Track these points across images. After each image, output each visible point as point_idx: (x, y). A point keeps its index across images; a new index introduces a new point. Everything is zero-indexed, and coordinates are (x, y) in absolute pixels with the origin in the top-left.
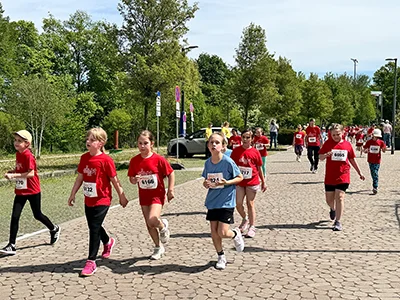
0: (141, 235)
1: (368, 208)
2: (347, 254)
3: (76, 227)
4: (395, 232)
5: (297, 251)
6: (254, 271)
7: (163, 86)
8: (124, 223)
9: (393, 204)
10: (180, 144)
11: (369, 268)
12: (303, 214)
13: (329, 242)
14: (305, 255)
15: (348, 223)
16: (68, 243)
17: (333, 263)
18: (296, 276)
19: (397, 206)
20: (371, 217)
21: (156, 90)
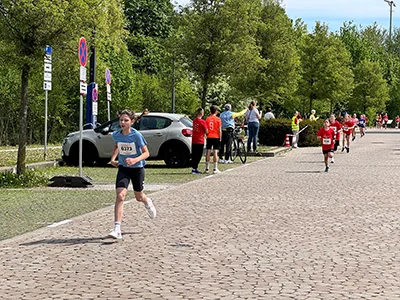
7: (57, 37)
12: (299, 270)
15: (375, 288)
21: (44, 44)
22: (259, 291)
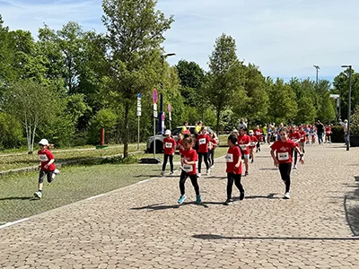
0: (112, 223)
1: (319, 199)
2: (296, 241)
3: (54, 216)
4: (341, 221)
5: (251, 238)
6: (210, 256)
7: (142, 89)
8: (99, 212)
9: (342, 195)
10: (157, 141)
11: (313, 254)
13: (281, 230)
14: (258, 241)
16: (45, 231)
17: (282, 249)
18: (247, 261)
19: (346, 198)
20: (321, 207)
21: (136, 93)
22: (239, 214)
